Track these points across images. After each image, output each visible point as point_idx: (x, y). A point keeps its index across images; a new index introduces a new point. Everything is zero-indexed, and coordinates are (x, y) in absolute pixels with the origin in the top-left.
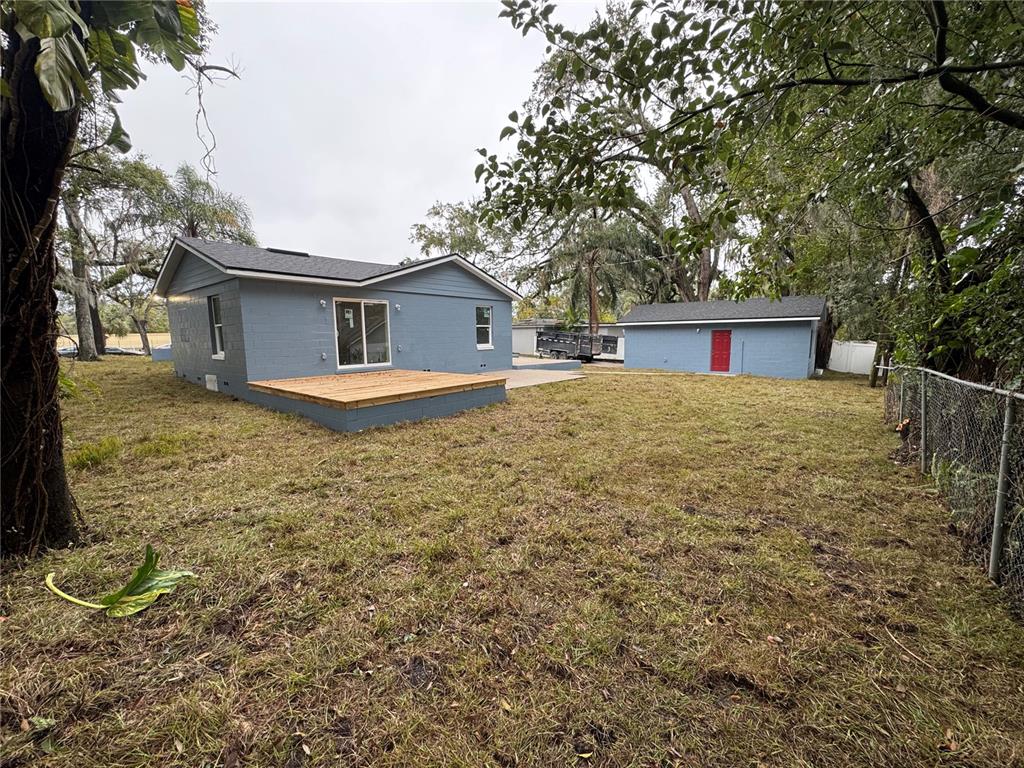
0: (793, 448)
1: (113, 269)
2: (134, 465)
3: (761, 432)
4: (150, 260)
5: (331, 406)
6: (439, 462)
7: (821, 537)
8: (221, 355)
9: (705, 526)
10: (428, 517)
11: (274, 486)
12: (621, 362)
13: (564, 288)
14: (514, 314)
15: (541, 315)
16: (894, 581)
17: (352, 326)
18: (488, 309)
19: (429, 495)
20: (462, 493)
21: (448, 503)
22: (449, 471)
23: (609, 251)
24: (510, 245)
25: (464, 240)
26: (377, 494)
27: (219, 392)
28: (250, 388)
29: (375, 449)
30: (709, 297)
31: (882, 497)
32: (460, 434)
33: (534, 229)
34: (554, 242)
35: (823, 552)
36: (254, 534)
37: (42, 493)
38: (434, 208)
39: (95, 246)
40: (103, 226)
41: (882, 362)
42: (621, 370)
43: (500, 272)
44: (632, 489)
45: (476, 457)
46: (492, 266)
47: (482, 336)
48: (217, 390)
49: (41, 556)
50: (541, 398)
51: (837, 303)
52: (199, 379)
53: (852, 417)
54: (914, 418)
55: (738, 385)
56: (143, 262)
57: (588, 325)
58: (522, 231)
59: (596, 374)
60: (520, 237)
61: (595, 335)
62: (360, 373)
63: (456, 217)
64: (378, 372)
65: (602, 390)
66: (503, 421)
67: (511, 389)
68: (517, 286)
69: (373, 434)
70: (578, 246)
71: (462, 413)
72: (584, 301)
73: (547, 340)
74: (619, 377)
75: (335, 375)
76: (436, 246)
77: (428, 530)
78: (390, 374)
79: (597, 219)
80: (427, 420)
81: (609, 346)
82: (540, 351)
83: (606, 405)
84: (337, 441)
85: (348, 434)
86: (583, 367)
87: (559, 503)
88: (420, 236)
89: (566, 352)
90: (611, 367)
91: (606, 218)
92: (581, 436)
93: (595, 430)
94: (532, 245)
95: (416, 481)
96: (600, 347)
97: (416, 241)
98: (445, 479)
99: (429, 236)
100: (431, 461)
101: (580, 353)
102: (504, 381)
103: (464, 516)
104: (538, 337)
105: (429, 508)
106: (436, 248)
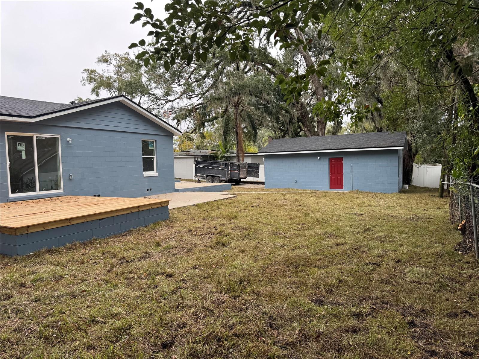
0: (391, 246)
3: (368, 235)
6: (107, 278)
7: (413, 315)
9: (330, 314)
10: (96, 330)
12: (263, 183)
13: (216, 126)
14: (176, 146)
15: (198, 147)
16: (464, 343)
17: (24, 157)
18: (153, 142)
19: (97, 309)
20: (128, 305)
21: (114, 316)
22: (116, 286)
23: (250, 97)
24: (171, 89)
25: (130, 84)
26: (45, 313)
29: (45, 270)
30: (326, 132)
31: (452, 280)
32: (127, 251)
33: (190, 77)
34: (206, 89)
35: (415, 326)
38: (103, 56)
41: (446, 179)
42: (263, 190)
43: (162, 111)
44: (273, 288)
45: (142, 271)
46: (155, 106)
47: (148, 165)
50: (199, 215)
51: (414, 136)
53: (429, 220)
54: (468, 219)
55: (350, 200)
57: (236, 155)
58: (180, 79)
59: (244, 194)
60: (179, 84)
61: (241, 162)
62: (32, 200)
63: (123, 65)
64: (49, 199)
65: (248, 206)
66: (167, 237)
67: (174, 209)
68: (177, 123)
69: (44, 256)
70: (225, 93)
71: (130, 232)
72: (232, 136)
73: (203, 167)
74: (261, 195)
75: (7, 203)
76: (105, 88)
77: (95, 343)
78: (61, 200)
79: (240, 71)
80: (96, 240)
81: (253, 171)
82: (197, 176)
83: (251, 219)
84: (7, 264)
85: (19, 258)
86: (233, 189)
87: (214, 305)
88: (91, 80)
89: (219, 177)
90: (255, 187)
91: (247, 70)
92: (232, 245)
93: (243, 240)
94: (188, 91)
95: (84, 297)
96: (246, 172)
97: (87, 83)
98: (112, 293)
99: (99, 80)
100: (100, 278)
101: (230, 177)
102: (167, 202)
103: (129, 326)
104: (196, 165)
105: (97, 322)
106: (106, 90)
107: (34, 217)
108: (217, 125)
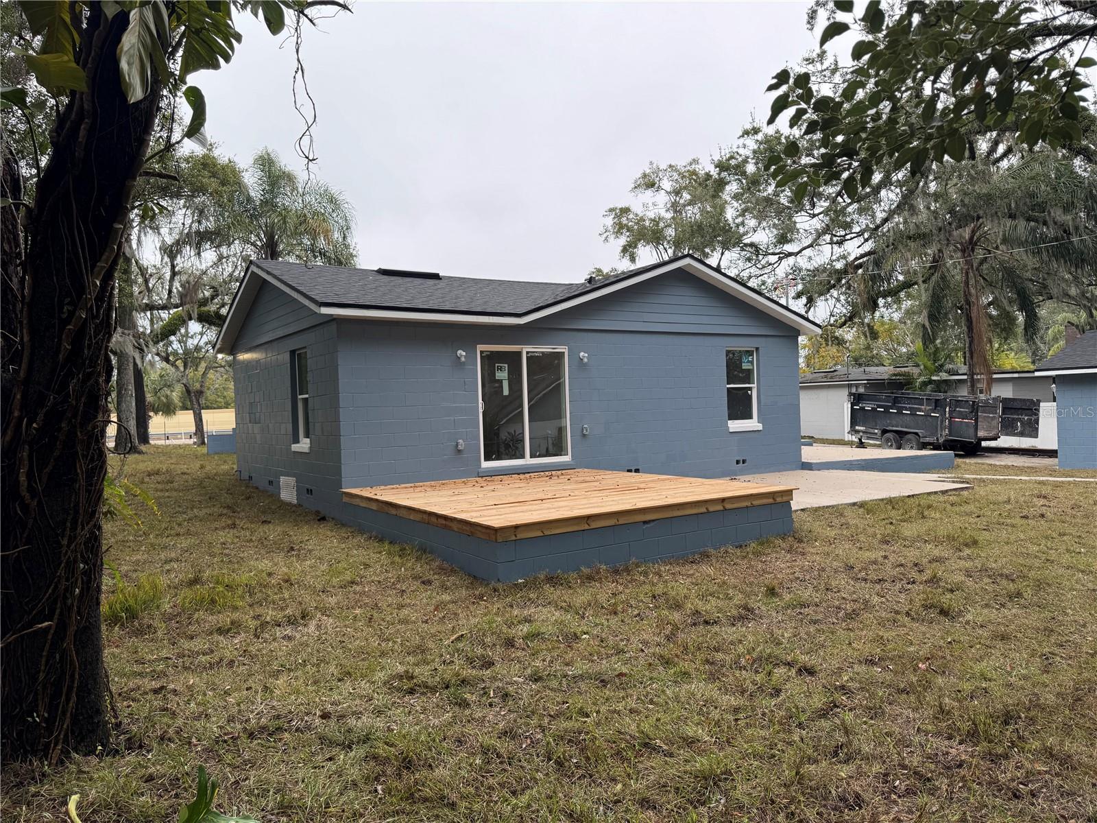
1: (164, 315)
2: (180, 621)
4: (213, 298)
5: (472, 534)
6: (666, 652)
8: (304, 445)
10: (653, 767)
11: (380, 676)
12: (1052, 454)
13: (907, 304)
14: (801, 361)
15: (856, 360)
17: (506, 392)
18: (750, 353)
19: (652, 720)
20: (717, 724)
21: (690, 742)
22: (686, 674)
23: (1008, 222)
24: (792, 228)
25: (698, 228)
26: (554, 709)
27: (299, 505)
28: (345, 499)
29: (547, 617)
32: (702, 597)
34: (884, 215)
36: (351, 763)
37: (72, 662)
38: (645, 176)
39: (146, 281)
40: (158, 252)
42: (1052, 472)
43: (769, 281)
45: (741, 649)
46: (754, 271)
47: (739, 406)
48: (295, 502)
49: (62, 762)
50: (870, 531)
52: (271, 483)
56: (204, 302)
57: (965, 377)
58: (815, 200)
59: (993, 482)
60: (812, 212)
61: (982, 397)
62: (519, 474)
63: (685, 188)
64: (547, 473)
65: (1009, 516)
66: (791, 577)
67: (802, 510)
68: (806, 305)
69: (542, 588)
70: (936, 218)
71: (706, 556)
72: (952, 327)
73: (874, 410)
74: (1049, 488)
75: (477, 479)
76: (648, 243)
77: (653, 795)
78: (569, 477)
79: (978, 159)
80: (637, 566)
81: (1019, 420)
82: (857, 432)
83: (1024, 550)
84: (481, 598)
85: (500, 586)
86: (958, 466)
87: (933, 767)
88: (620, 228)
89: (916, 434)
90: (1026, 465)
91: (998, 156)
92: (969, 617)
93: (1003, 605)
94: (837, 224)
95: (624, 689)
96: (997, 423)
97: (613, 236)
98: (680, 690)
99: (636, 227)
100: (651, 651)
101: (950, 435)
102: (789, 493)
103: (725, 773)
104: (853, 405)
105: (655, 749)
106: (648, 248)
107: (525, 508)
108: (909, 303)
